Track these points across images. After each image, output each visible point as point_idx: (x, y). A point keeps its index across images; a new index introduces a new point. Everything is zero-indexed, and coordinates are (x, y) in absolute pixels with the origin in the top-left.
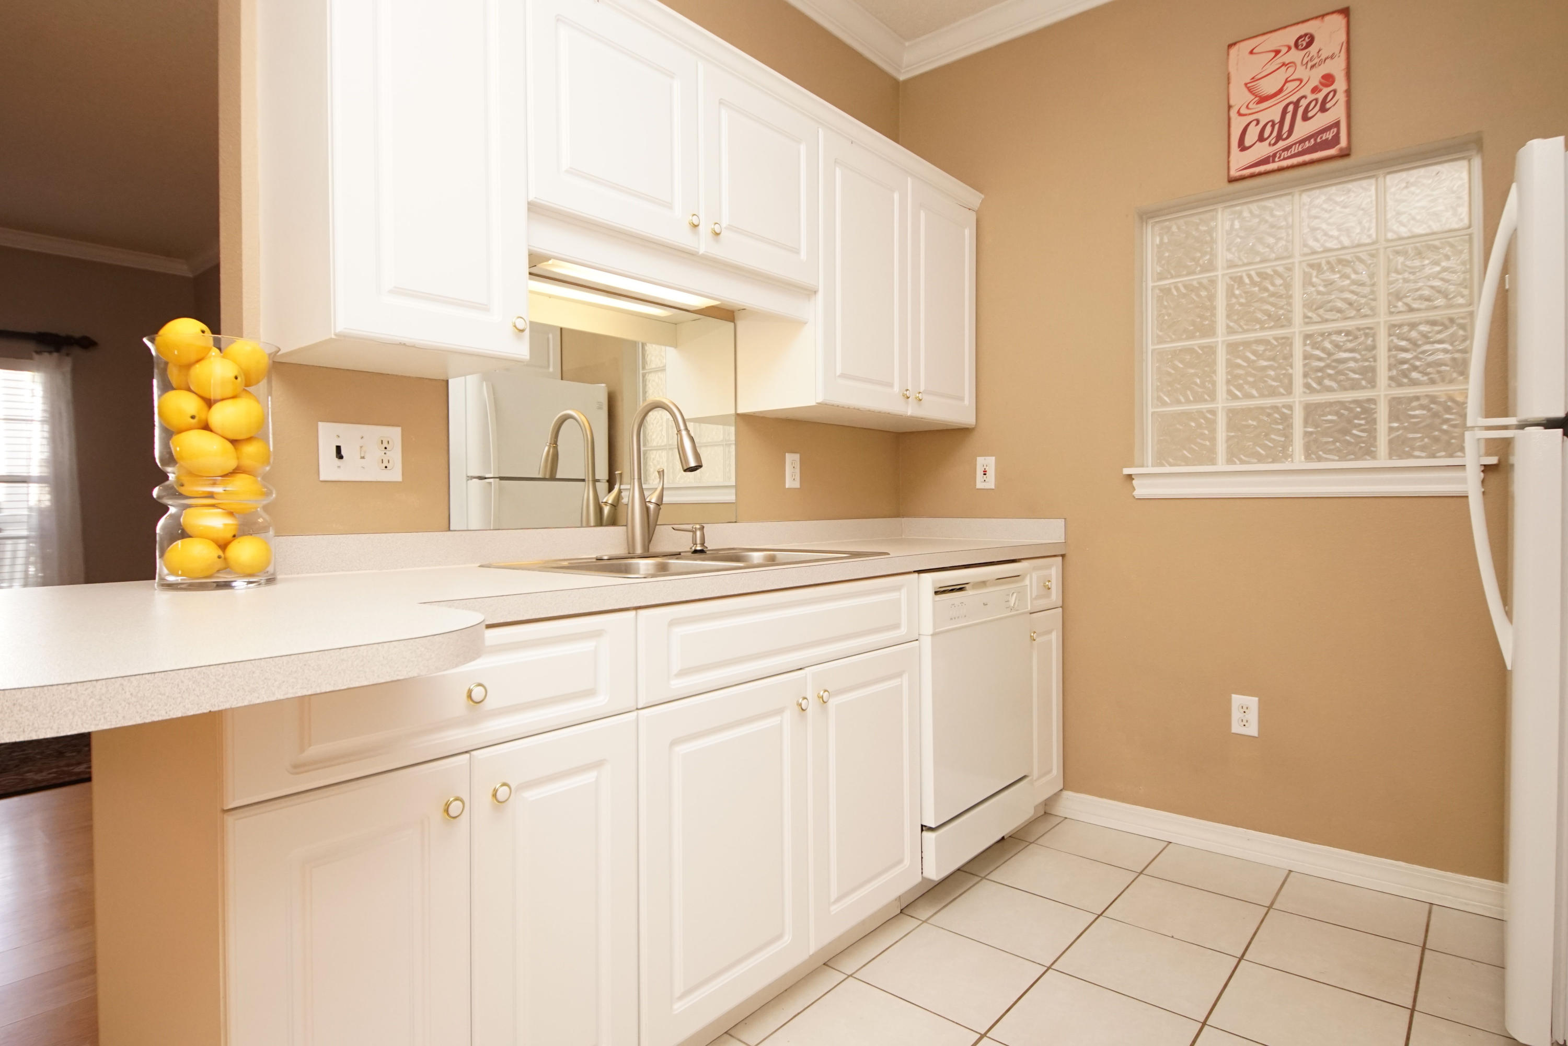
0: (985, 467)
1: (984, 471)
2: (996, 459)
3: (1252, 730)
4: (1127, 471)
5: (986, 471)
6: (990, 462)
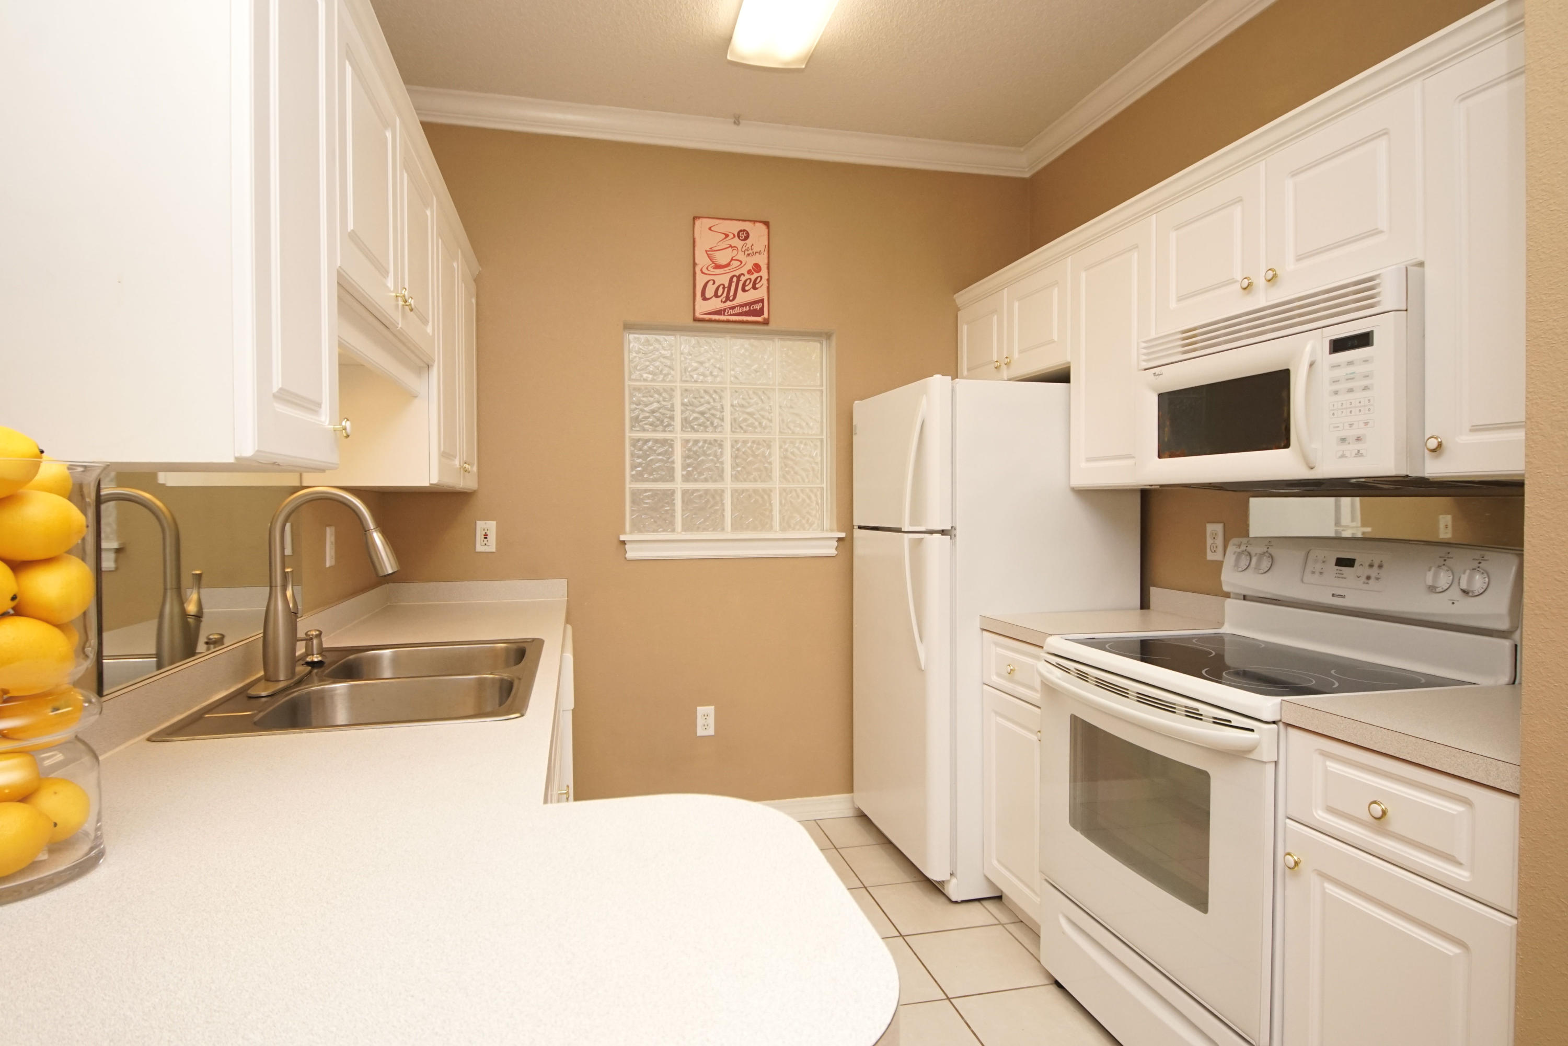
0: (486, 531)
1: (485, 535)
2: (497, 523)
3: (711, 731)
4: (622, 538)
5: (487, 535)
6: (491, 526)
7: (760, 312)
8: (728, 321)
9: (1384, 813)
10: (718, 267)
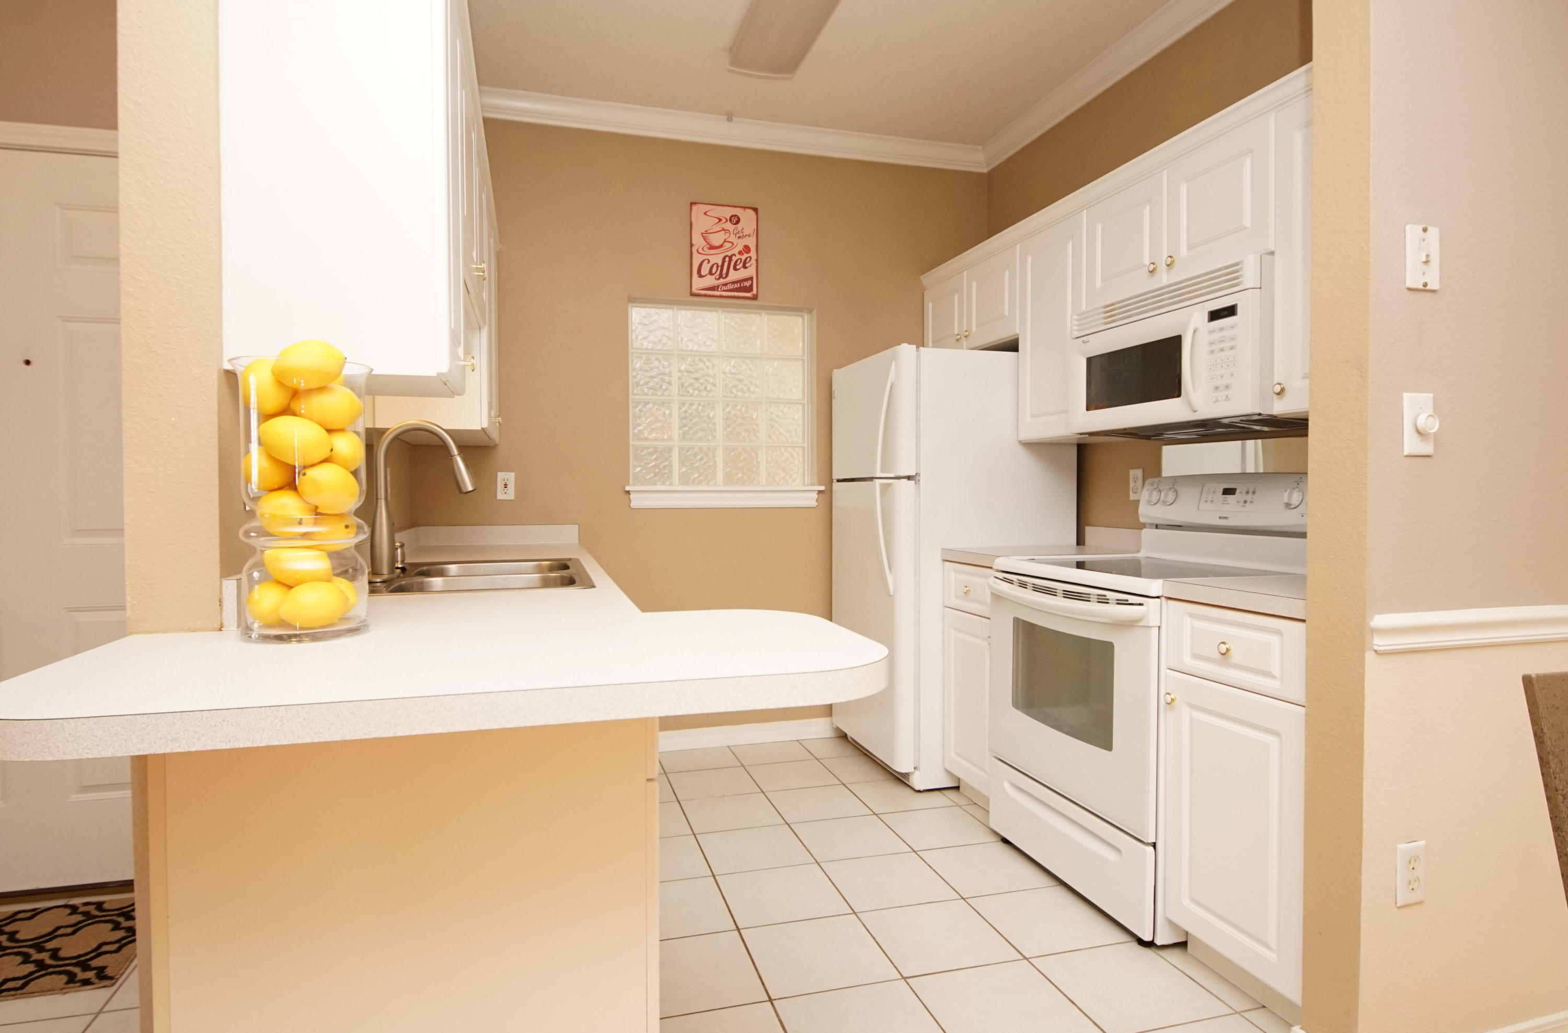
0: (506, 481)
1: (505, 485)
2: (516, 475)
4: (627, 488)
5: (507, 485)
6: (510, 477)
7: (749, 289)
8: (721, 297)
9: (1228, 650)
10: (712, 247)
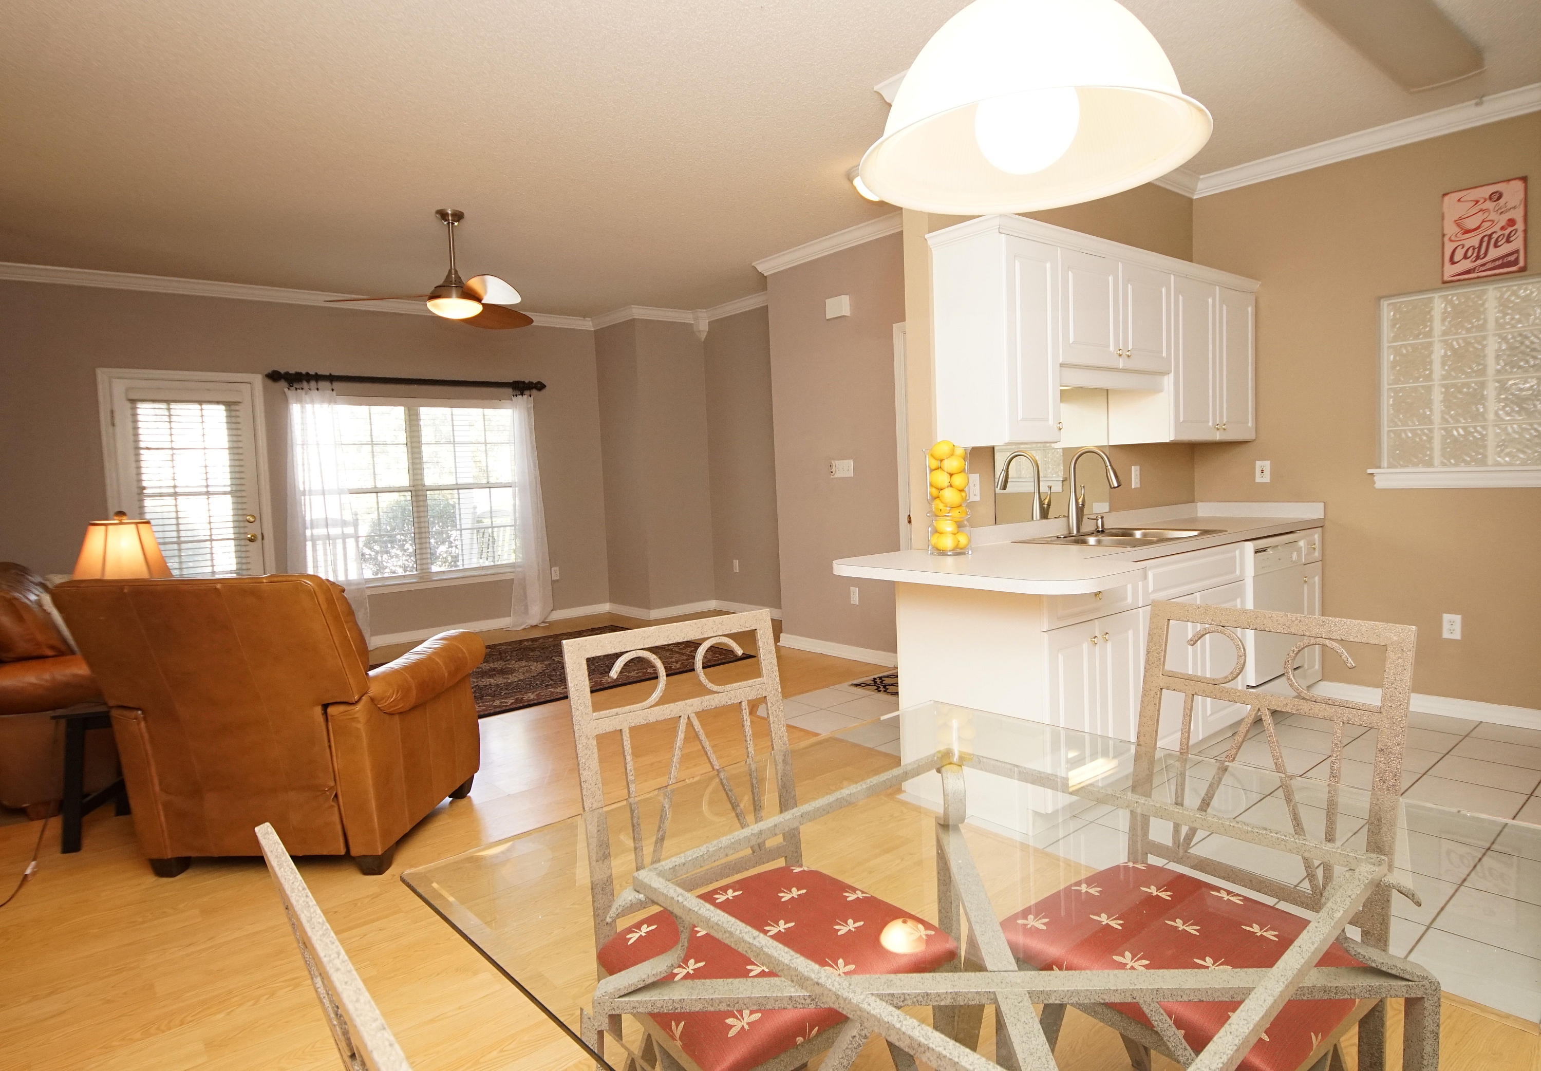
0: (1262, 468)
2: (1271, 463)
3: (1457, 636)
4: (1369, 471)
5: (1263, 471)
6: (1267, 465)
7: (1516, 262)
8: (1478, 277)
10: (1467, 232)
